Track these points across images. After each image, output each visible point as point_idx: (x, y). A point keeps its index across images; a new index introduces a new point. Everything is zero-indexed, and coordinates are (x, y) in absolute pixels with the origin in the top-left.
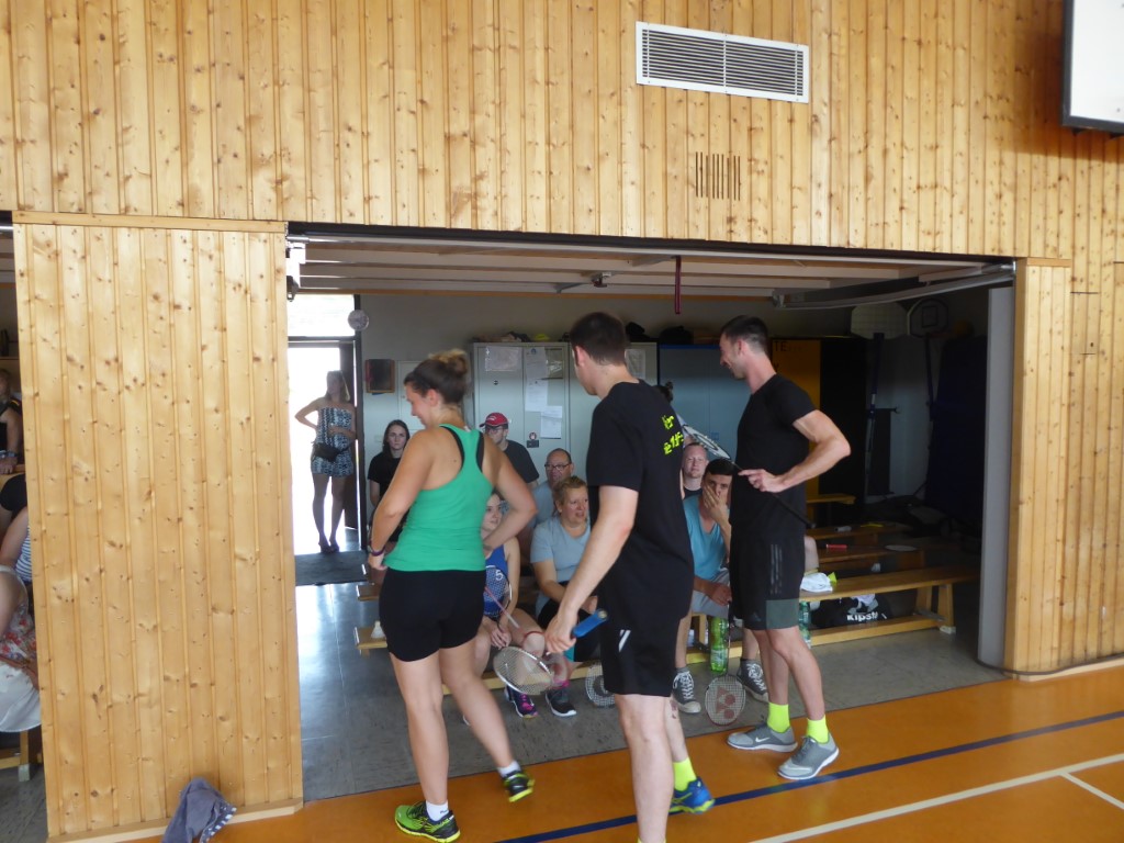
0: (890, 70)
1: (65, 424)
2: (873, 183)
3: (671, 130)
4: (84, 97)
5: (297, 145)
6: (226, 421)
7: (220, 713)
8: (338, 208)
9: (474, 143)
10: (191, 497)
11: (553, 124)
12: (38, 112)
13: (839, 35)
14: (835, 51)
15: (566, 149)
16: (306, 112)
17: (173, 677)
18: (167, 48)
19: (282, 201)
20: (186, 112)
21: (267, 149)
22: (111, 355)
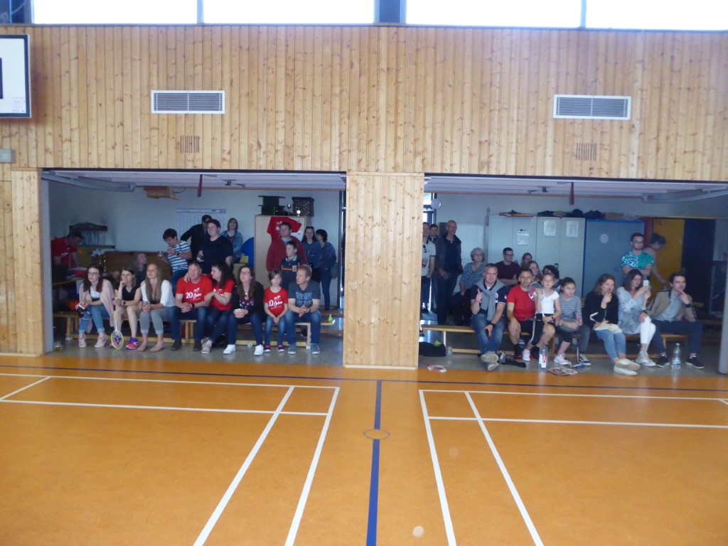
0: (672, 103)
1: (357, 236)
2: (661, 152)
3: (567, 135)
4: (368, 136)
5: (429, 148)
6: (403, 237)
7: (394, 333)
8: (442, 168)
9: (489, 144)
10: (391, 262)
11: (519, 136)
12: (355, 141)
13: (646, 90)
14: (644, 97)
15: (524, 144)
16: (433, 137)
17: (382, 319)
18: (392, 119)
19: (424, 166)
20: (396, 138)
21: (420, 149)
22: (371, 215)
